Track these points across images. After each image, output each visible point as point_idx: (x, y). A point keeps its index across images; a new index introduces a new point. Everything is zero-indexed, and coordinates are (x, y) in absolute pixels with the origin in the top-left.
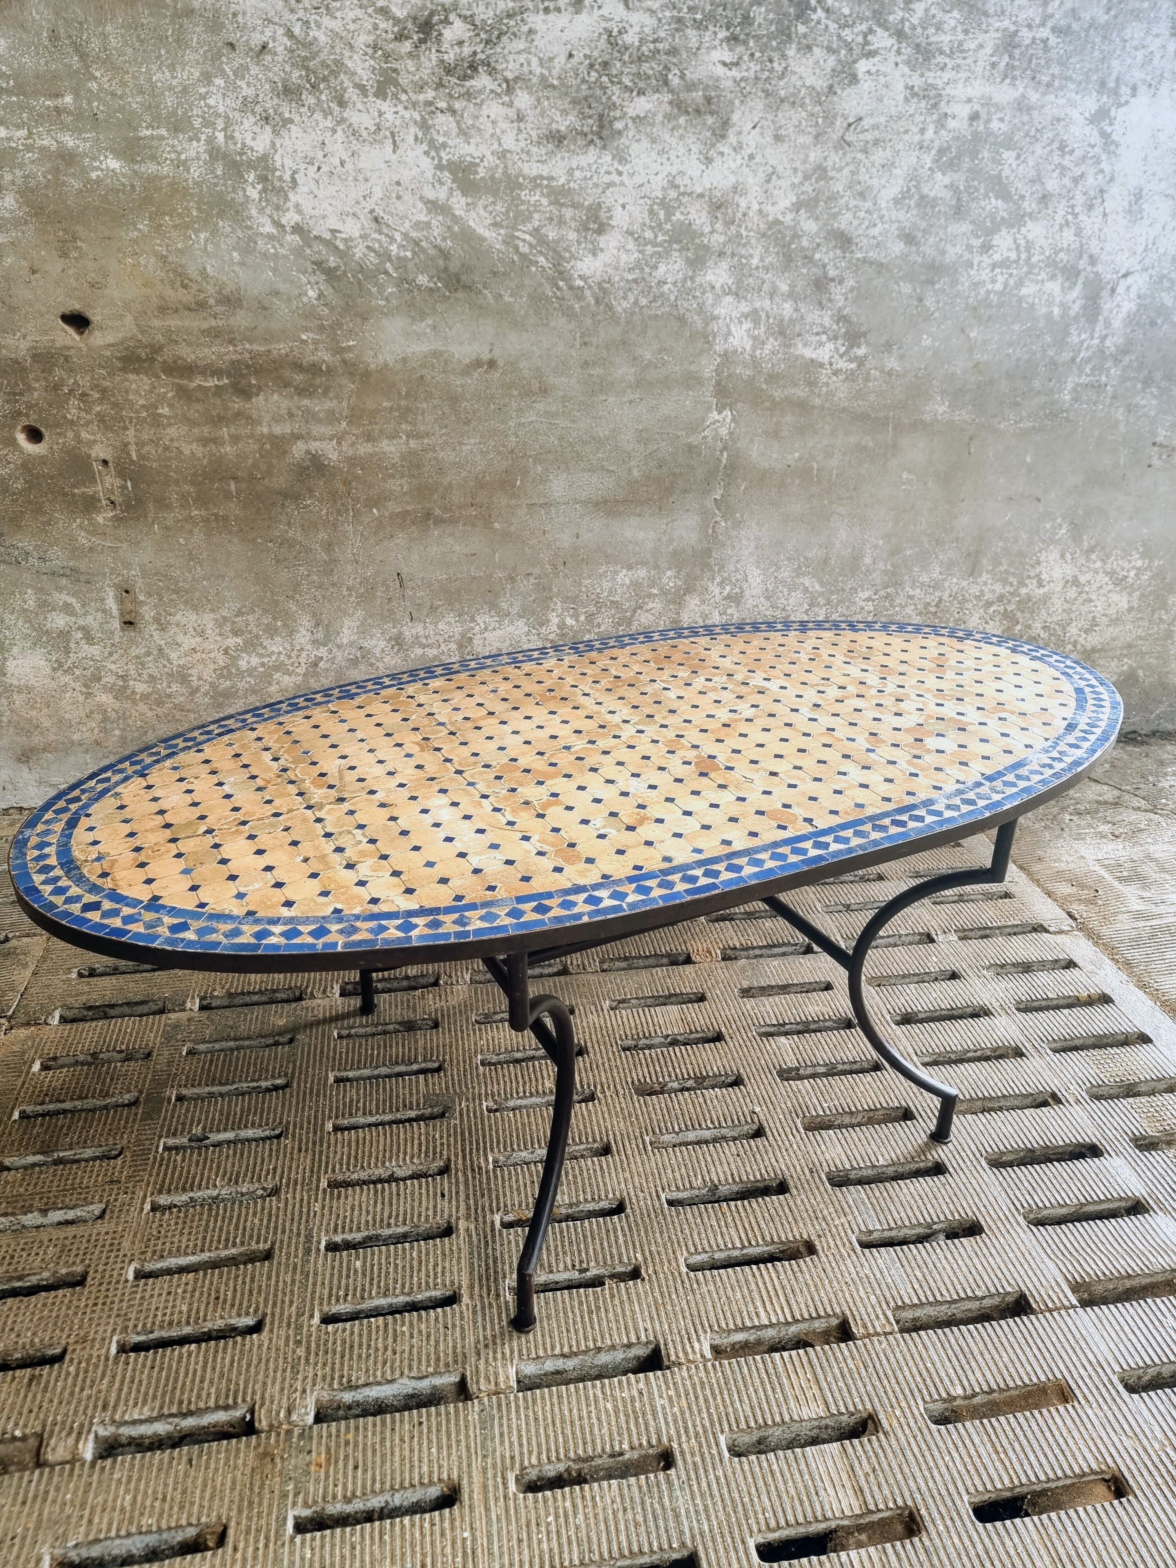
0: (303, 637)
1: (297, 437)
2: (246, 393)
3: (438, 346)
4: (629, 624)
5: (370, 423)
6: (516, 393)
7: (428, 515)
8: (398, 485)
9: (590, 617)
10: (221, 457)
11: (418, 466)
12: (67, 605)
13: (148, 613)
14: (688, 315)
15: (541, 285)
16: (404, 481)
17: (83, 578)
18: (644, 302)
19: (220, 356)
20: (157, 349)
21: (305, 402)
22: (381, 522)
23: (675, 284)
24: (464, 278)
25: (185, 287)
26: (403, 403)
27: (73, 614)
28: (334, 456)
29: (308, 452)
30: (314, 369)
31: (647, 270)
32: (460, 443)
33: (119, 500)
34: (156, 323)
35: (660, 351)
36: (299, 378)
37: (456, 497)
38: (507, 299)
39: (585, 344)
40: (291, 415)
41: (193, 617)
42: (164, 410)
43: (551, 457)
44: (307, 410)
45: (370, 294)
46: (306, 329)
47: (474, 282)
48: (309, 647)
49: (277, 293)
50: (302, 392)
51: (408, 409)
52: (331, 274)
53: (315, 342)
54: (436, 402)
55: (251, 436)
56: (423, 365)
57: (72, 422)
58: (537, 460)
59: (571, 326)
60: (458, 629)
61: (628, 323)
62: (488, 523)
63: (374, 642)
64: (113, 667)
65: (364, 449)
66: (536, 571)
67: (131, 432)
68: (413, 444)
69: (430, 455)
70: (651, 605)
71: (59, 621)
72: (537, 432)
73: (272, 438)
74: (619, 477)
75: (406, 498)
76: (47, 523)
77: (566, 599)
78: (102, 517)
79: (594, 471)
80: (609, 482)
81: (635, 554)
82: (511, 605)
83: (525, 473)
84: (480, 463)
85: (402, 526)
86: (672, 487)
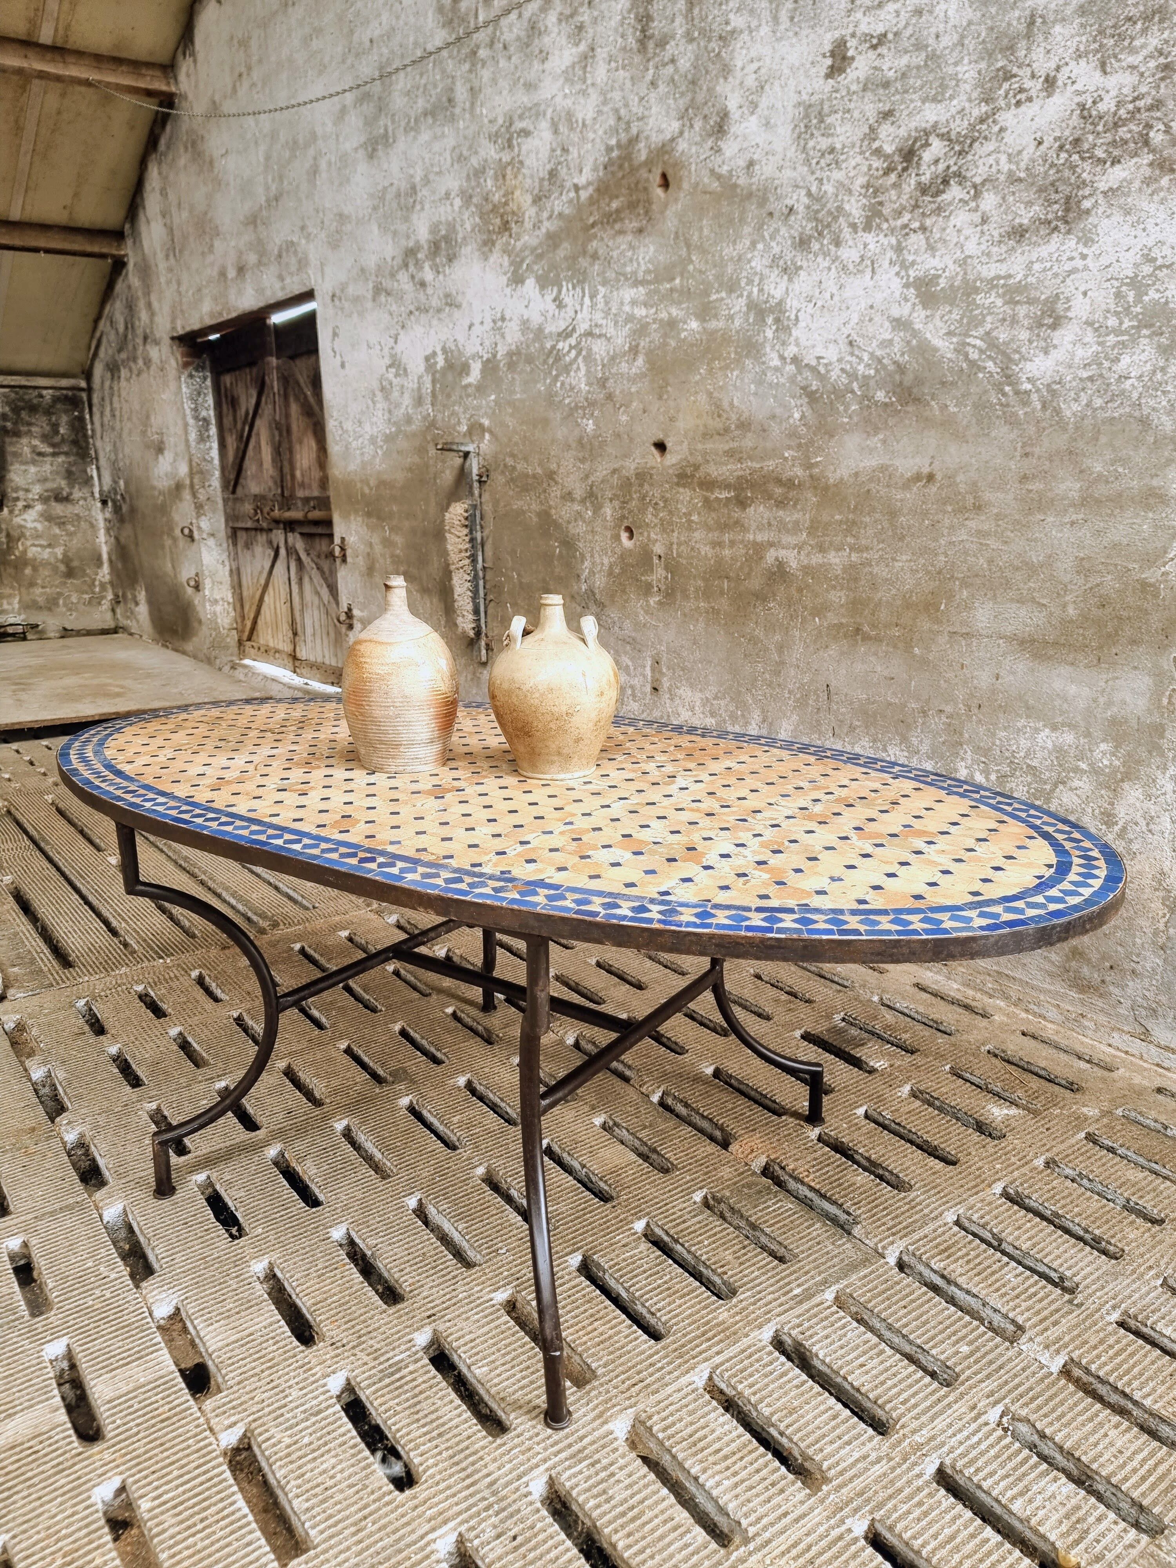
1: (771, 544)
2: (743, 504)
3: (885, 460)
5: (824, 535)
6: (949, 509)
7: (858, 630)
8: (838, 597)
10: (722, 558)
11: (856, 580)
13: (666, 683)
14: (1154, 416)
15: (986, 392)
16: (842, 594)
17: (637, 647)
18: (1098, 402)
19: (732, 472)
20: (697, 467)
21: (781, 513)
22: (820, 632)
23: (1140, 378)
24: (915, 390)
25: (719, 416)
26: (851, 516)
27: (629, 675)
28: (794, 564)
29: (777, 559)
30: (789, 484)
31: (1106, 364)
32: (894, 559)
33: (663, 588)
34: (700, 446)
35: (1113, 462)
36: (779, 491)
37: (883, 615)
38: (952, 409)
39: (1027, 455)
40: (770, 524)
41: (690, 693)
42: (695, 518)
43: (978, 581)
44: (781, 521)
45: (838, 413)
46: (789, 447)
47: (924, 394)
49: (773, 417)
50: (781, 504)
51: (854, 523)
52: (812, 397)
53: (794, 459)
54: (877, 516)
55: (742, 541)
56: (871, 480)
57: (647, 525)
58: (965, 584)
59: (1012, 436)
61: (1077, 428)
62: (908, 648)
65: (817, 559)
66: (949, 709)
67: (675, 534)
68: (854, 557)
69: (868, 569)
70: (1076, 783)
72: (966, 553)
73: (755, 543)
74: (1051, 614)
75: (843, 610)
76: (626, 601)
77: (977, 749)
78: (653, 600)
79: (1023, 603)
80: (1039, 618)
81: (1062, 713)
82: (921, 742)
83: (950, 596)
84: (909, 582)
85: (835, 638)
86: (1117, 634)
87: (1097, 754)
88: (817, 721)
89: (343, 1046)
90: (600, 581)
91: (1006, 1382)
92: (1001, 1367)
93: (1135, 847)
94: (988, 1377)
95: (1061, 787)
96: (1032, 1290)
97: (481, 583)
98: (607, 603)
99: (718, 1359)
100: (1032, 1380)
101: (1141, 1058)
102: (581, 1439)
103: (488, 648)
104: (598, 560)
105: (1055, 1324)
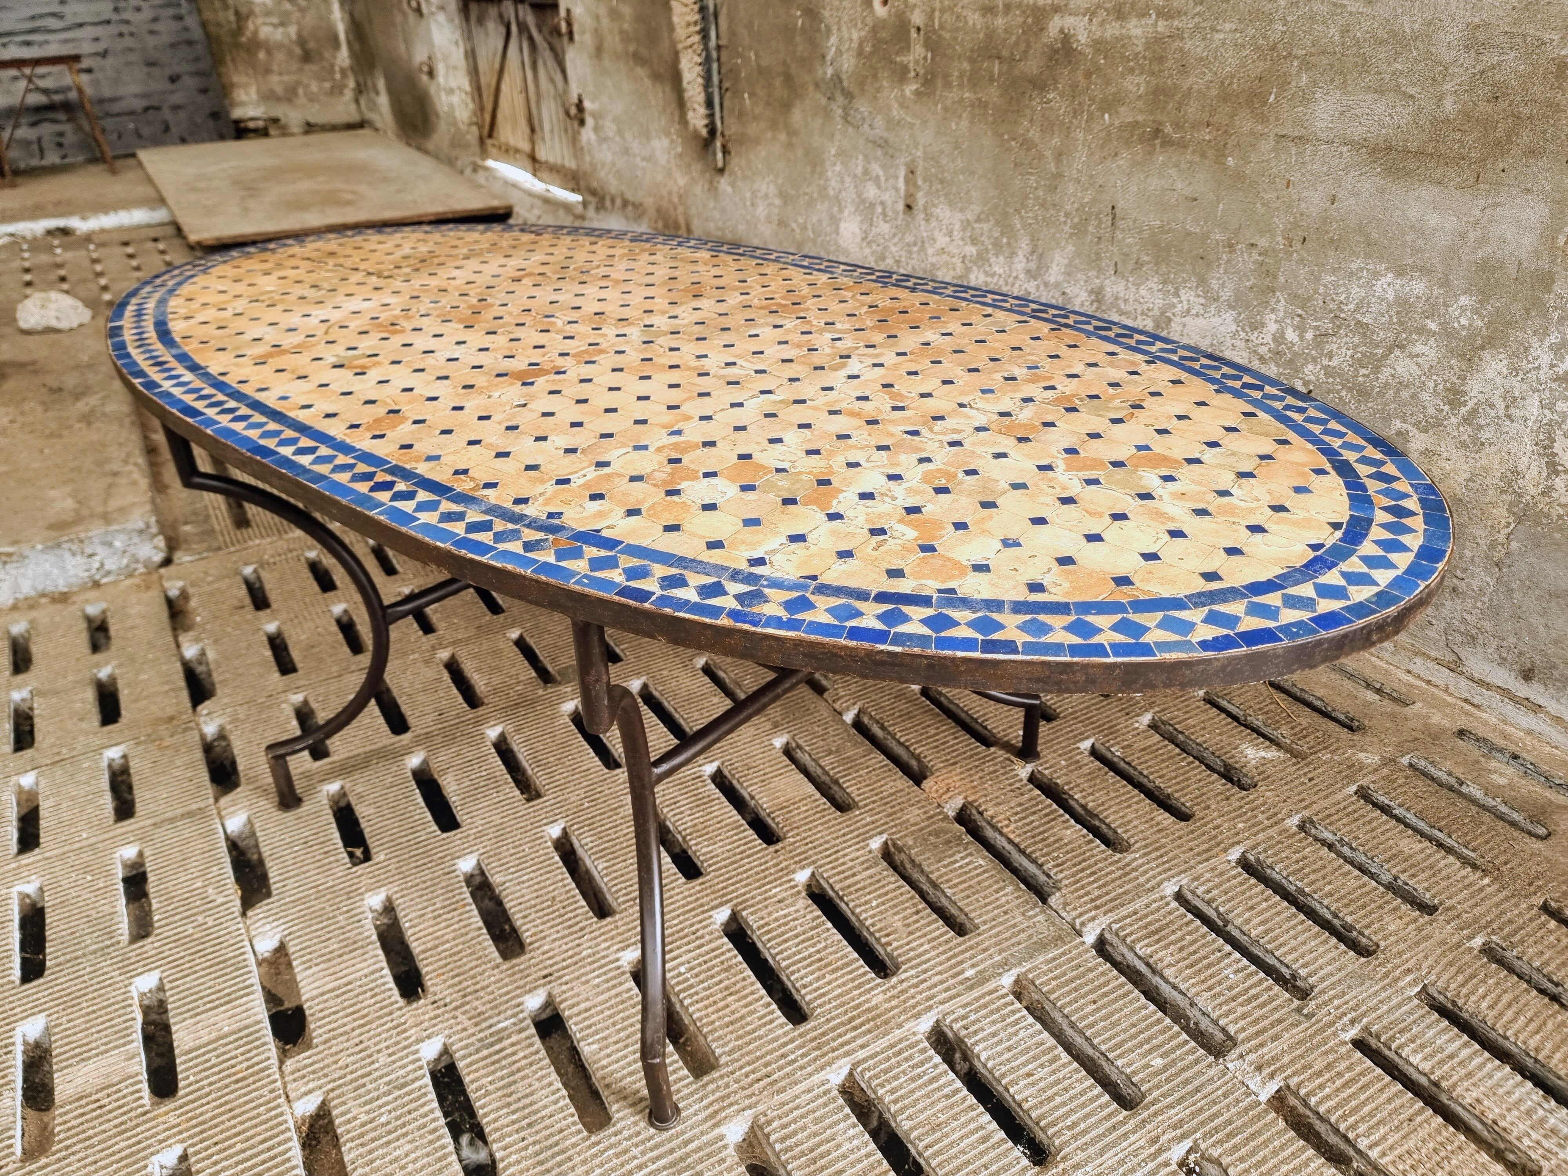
0: (1020, 264)
1: (1056, 10)
4: (1377, 369)
7: (1157, 132)
8: (1136, 84)
9: (1322, 337)
10: (994, 30)
11: (1161, 59)
12: (878, 177)
13: (921, 200)
16: (1141, 80)
17: (891, 151)
22: (1109, 134)
27: (879, 187)
28: (1083, 38)
29: (1062, 31)
32: (1214, 29)
33: (921, 72)
37: (1192, 110)
41: (948, 214)
43: (1324, 60)
48: (1022, 276)
58: (1306, 65)
60: (1159, 302)
62: (1221, 155)
63: (1076, 290)
64: (893, 249)
65: (1113, 30)
66: (1263, 242)
68: (1162, 26)
69: (1177, 44)
70: (1419, 348)
71: (871, 192)
72: (1312, 18)
73: (1035, 9)
74: (1420, 109)
75: (1140, 104)
76: (878, 90)
77: (1294, 298)
78: (910, 89)
79: (1382, 93)
80: (1403, 115)
81: (1415, 251)
82: (1223, 285)
83: (1284, 85)
84: (1231, 61)
85: (1128, 143)
86: (1509, 141)
87: (1454, 311)
88: (1098, 254)
89: (515, 634)
90: (848, 63)
91: (1201, 1111)
92: (1197, 1090)
93: (1484, 435)
94: (1179, 1101)
95: (1397, 352)
96: (1253, 991)
97: (715, 66)
98: (856, 92)
99: (861, 1054)
100: (1234, 1110)
101: (1446, 690)
102: (686, 1143)
103: (725, 151)
104: (846, 35)
105: (1275, 1038)
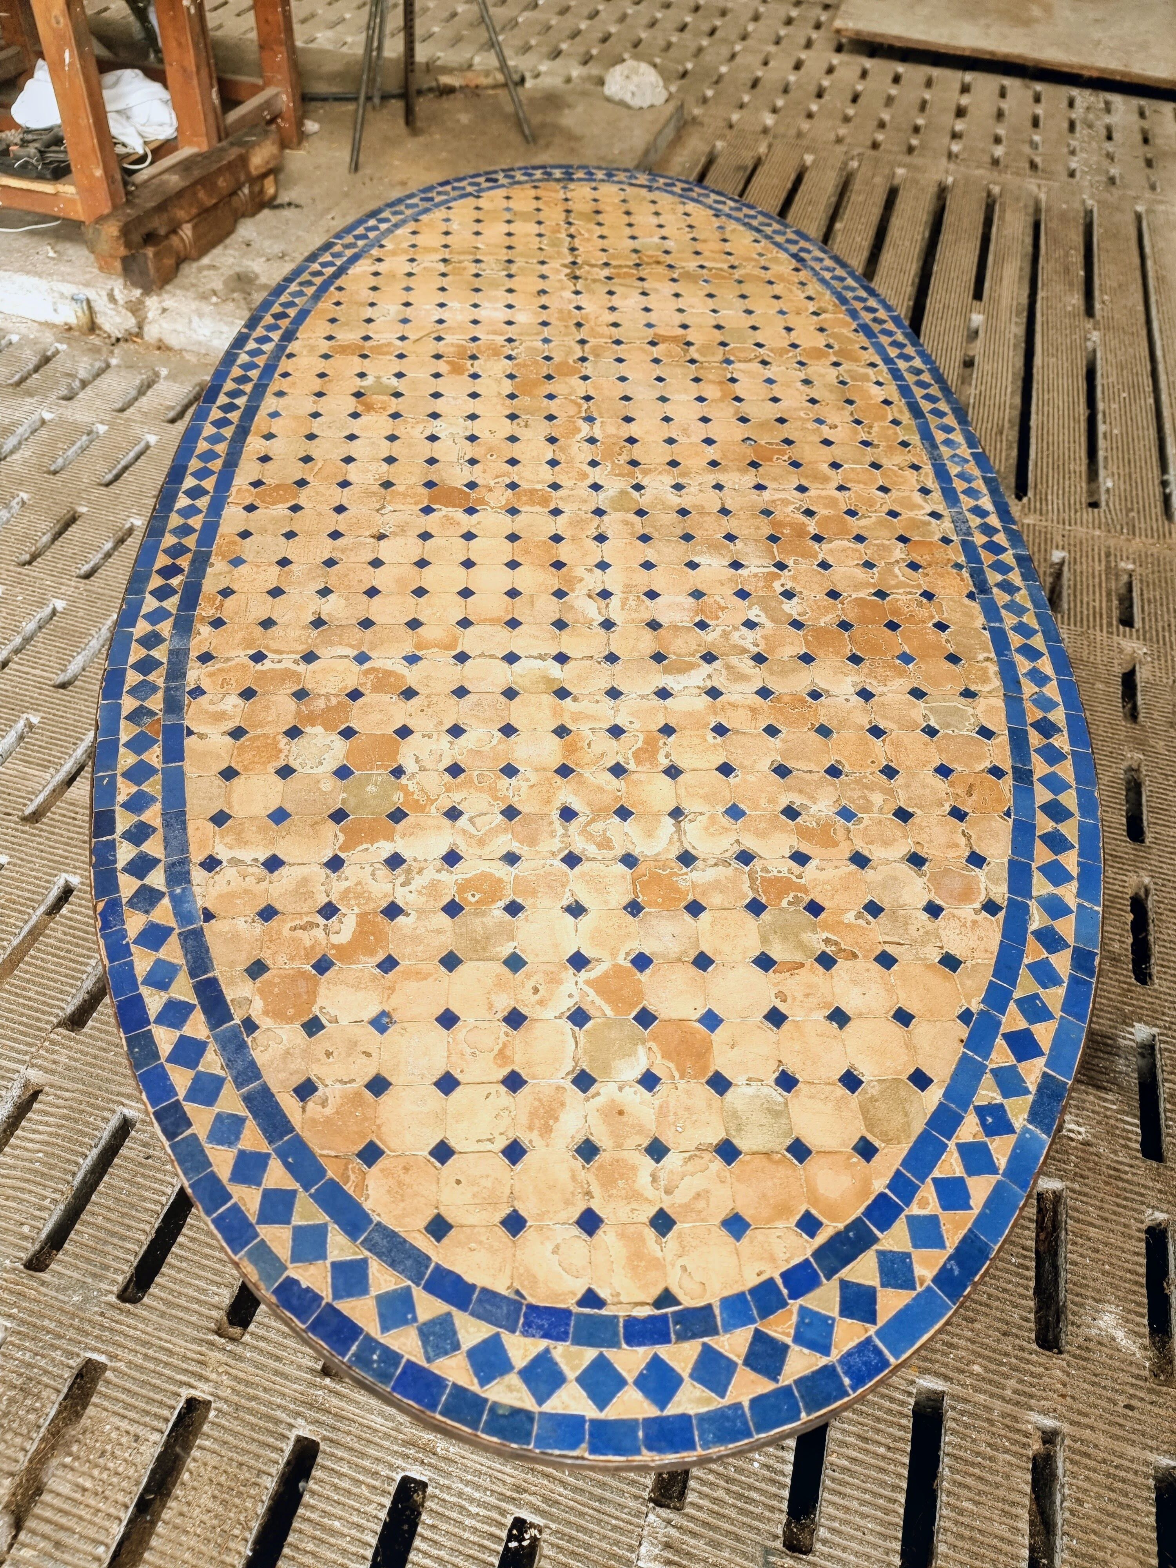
100: (604, 1545)
105: (715, 1545)
